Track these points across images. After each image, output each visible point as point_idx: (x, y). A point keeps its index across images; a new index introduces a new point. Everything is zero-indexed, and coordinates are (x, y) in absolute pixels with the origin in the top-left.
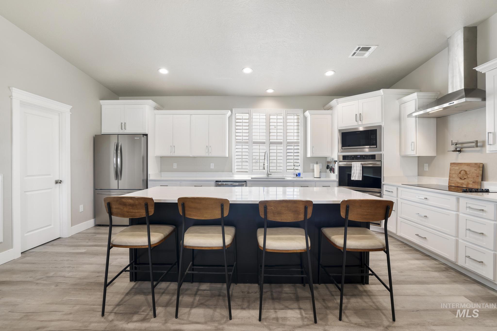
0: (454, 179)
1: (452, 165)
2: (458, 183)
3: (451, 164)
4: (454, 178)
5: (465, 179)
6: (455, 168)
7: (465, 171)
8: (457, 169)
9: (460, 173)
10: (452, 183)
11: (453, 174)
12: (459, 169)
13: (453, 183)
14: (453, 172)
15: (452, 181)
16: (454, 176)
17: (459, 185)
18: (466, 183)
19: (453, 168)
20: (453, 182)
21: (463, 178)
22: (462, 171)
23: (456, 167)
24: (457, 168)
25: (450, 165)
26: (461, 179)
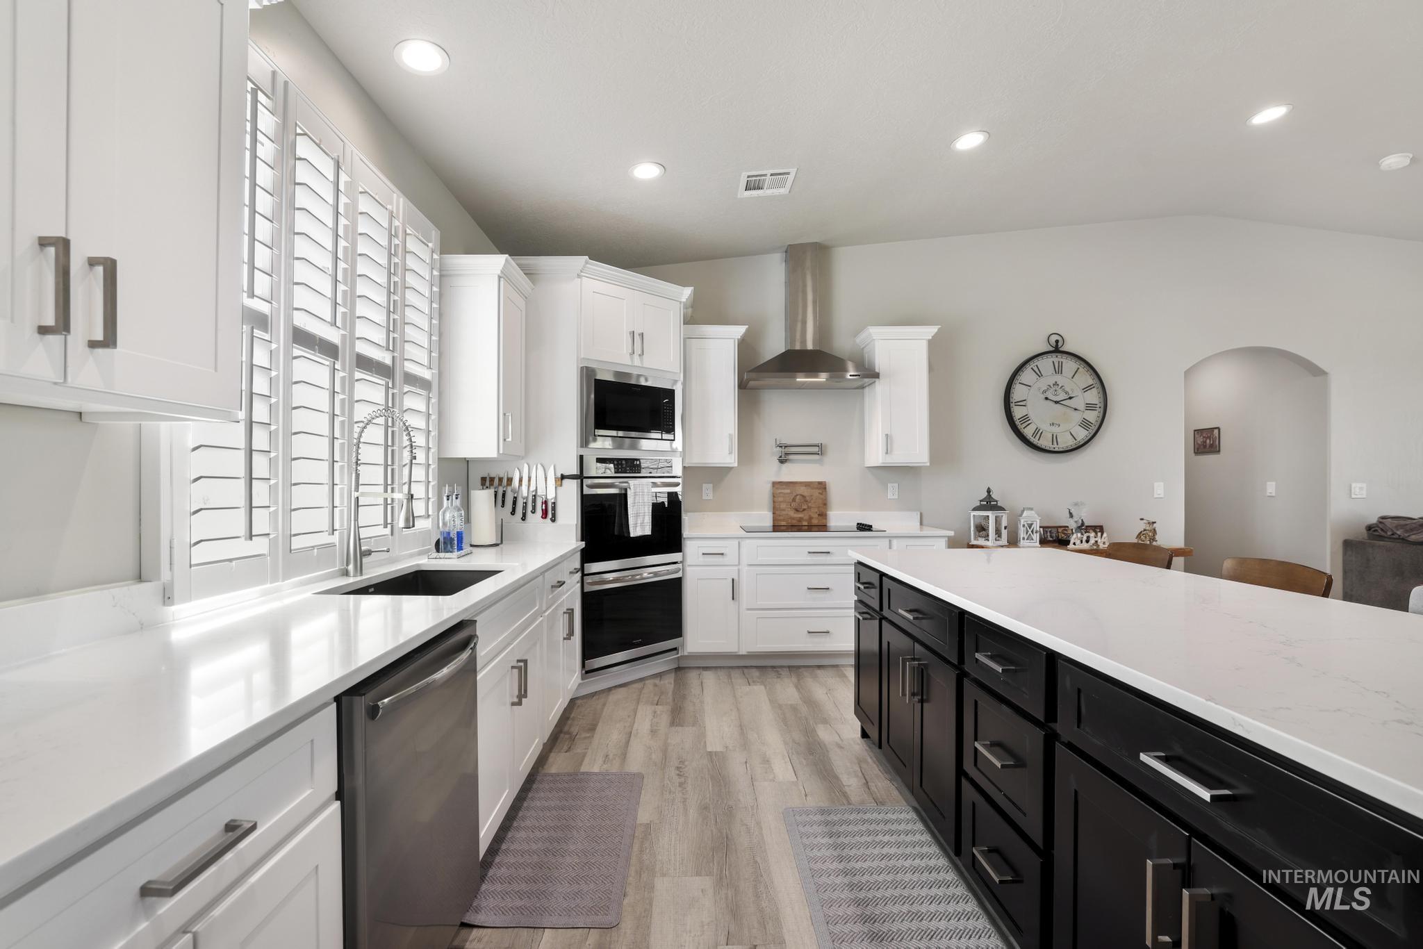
0: (784, 513)
1: (777, 486)
2: (793, 519)
3: (774, 484)
4: (784, 510)
5: (804, 510)
6: (783, 491)
7: (803, 496)
8: (787, 494)
9: (794, 500)
10: (781, 520)
11: (781, 502)
12: (791, 493)
13: (784, 520)
14: (781, 499)
15: (780, 516)
16: (783, 506)
17: (795, 522)
18: (806, 517)
19: (780, 491)
20: (782, 518)
21: (801, 510)
22: (798, 497)
23: (784, 489)
24: (788, 491)
25: (773, 486)
26: (797, 510)
